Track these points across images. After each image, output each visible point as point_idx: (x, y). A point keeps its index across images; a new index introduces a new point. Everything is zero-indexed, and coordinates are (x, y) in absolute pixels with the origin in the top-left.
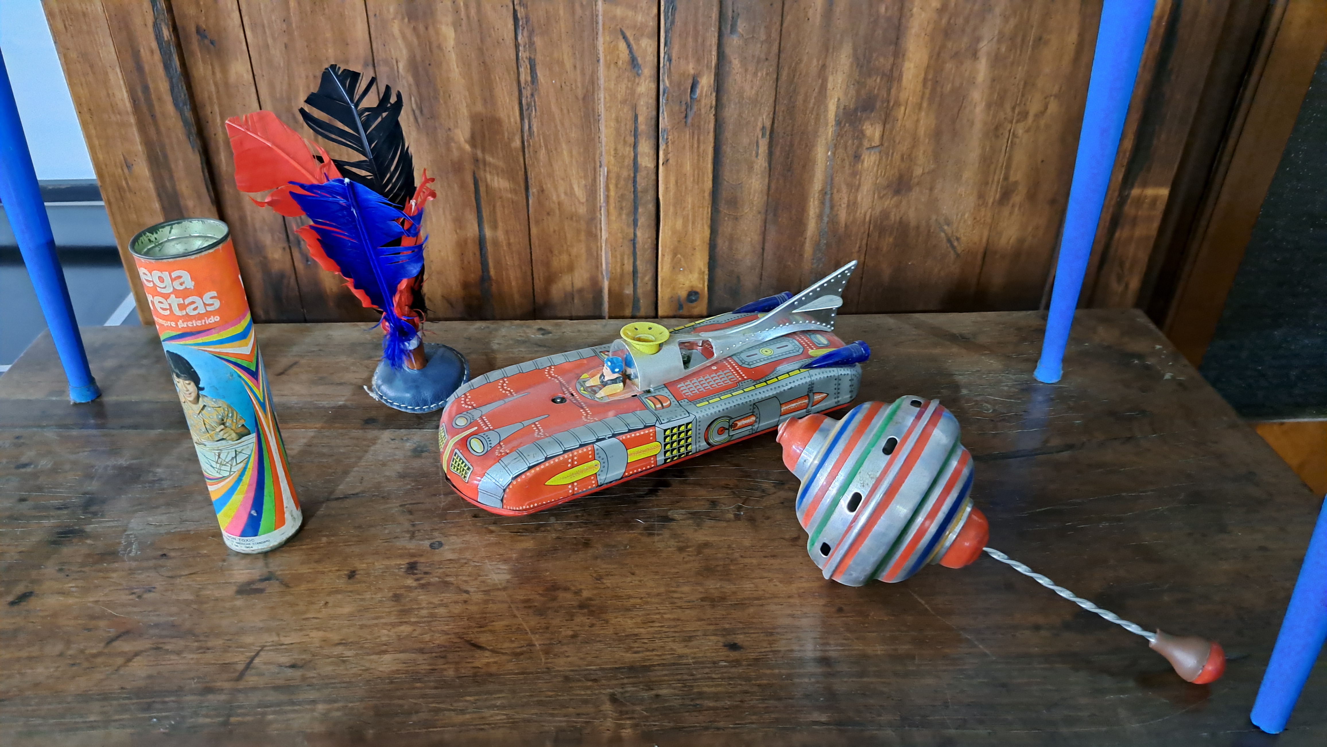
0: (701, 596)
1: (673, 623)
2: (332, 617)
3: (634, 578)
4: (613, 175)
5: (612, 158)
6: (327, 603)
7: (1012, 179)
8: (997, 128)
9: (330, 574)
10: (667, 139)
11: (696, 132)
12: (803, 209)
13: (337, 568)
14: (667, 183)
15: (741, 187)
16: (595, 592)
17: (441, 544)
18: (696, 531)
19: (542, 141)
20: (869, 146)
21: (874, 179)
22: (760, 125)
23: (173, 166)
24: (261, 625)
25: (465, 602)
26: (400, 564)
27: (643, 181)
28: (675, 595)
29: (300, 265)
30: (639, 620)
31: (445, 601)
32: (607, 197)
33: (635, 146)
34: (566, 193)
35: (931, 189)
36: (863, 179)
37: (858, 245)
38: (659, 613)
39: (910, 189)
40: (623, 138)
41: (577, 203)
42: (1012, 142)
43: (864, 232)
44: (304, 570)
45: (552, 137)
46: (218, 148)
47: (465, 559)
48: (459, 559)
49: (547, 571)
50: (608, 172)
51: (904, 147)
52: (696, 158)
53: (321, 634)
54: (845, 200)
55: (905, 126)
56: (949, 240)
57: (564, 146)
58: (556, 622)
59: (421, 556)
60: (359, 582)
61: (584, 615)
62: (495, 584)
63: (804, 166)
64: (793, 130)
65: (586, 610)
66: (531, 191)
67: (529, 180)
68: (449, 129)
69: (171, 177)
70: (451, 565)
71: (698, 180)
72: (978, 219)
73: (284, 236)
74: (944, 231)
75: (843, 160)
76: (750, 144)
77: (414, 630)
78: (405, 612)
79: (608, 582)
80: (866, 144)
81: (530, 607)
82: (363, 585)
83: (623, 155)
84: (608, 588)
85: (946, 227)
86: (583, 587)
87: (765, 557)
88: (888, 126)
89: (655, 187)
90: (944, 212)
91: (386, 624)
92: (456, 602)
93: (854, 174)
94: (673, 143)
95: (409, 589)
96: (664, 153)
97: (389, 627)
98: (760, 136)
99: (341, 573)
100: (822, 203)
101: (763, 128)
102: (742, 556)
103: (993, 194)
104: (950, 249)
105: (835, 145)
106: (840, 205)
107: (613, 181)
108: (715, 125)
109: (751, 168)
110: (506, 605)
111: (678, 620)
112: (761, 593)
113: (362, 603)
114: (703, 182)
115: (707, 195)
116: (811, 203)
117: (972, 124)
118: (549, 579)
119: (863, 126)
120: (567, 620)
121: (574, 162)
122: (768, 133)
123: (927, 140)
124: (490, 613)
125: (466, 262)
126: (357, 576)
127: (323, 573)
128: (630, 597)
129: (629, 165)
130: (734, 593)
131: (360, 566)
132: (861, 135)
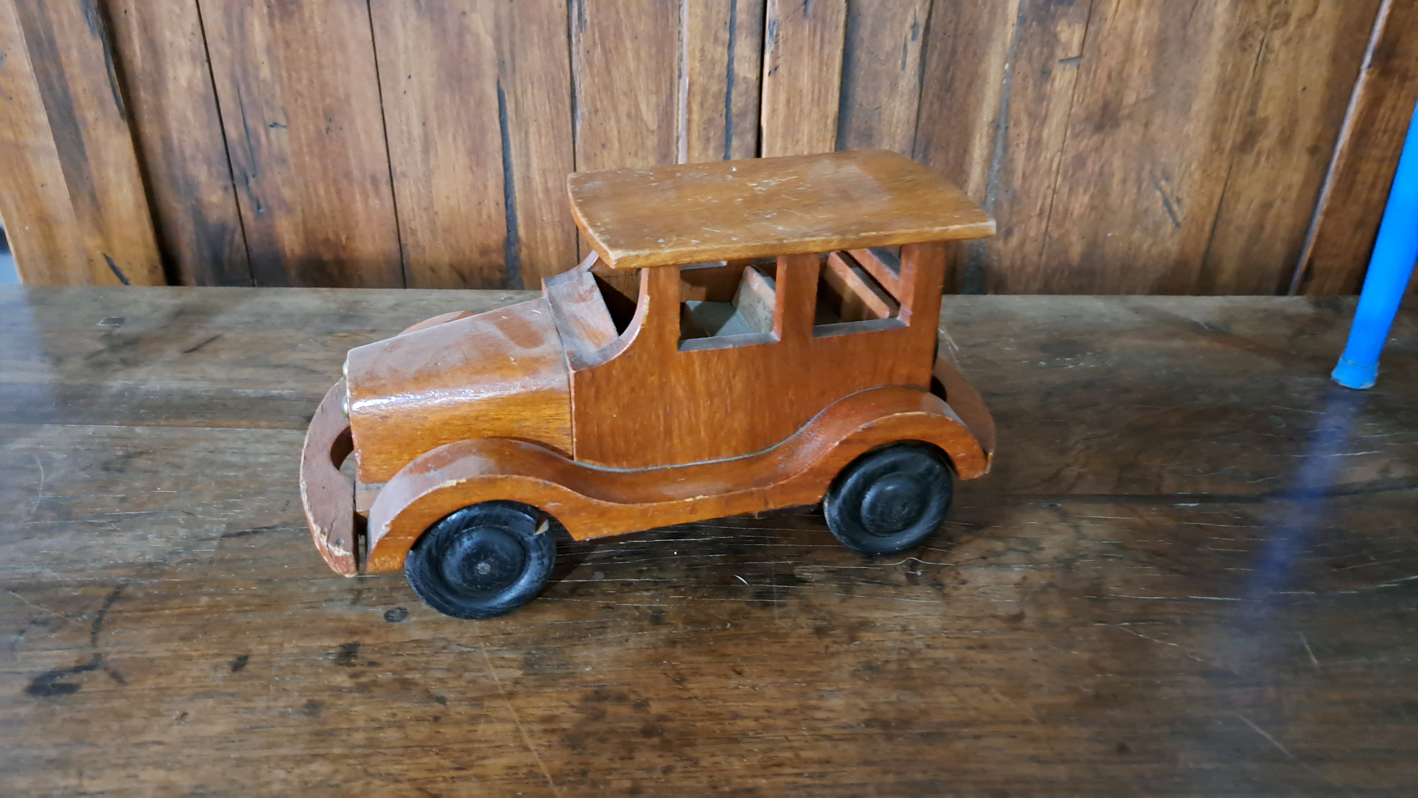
0: (866, 716)
1: (815, 769)
2: (188, 742)
3: (742, 681)
4: (696, 88)
5: (697, 64)
6: (184, 715)
7: (1261, 114)
8: (1244, 38)
9: (202, 661)
10: (777, 35)
11: (819, 26)
12: (964, 152)
13: (216, 651)
14: (774, 101)
15: (880, 115)
16: (673, 705)
17: (404, 613)
18: (843, 600)
19: (597, 35)
20: (1063, 57)
21: (1068, 107)
22: (910, 20)
23: (63, 58)
24: (53, 753)
25: (436, 719)
26: (329, 647)
27: (740, 101)
28: (819, 715)
29: (248, 214)
30: (755, 760)
31: (400, 715)
32: (689, 121)
33: (730, 46)
34: (629, 116)
35: (1146, 125)
36: (1051, 106)
37: (1039, 206)
38: (791, 748)
39: (1116, 124)
40: (713, 32)
41: (645, 133)
42: (1264, 59)
43: (1049, 187)
44: (159, 651)
45: (612, 31)
46: (129, 32)
47: (444, 639)
48: (434, 640)
49: (587, 664)
50: (690, 85)
51: (1111, 61)
52: (817, 66)
53: (161, 775)
54: (1026, 136)
55: (1116, 28)
56: (1167, 203)
57: (629, 44)
58: (602, 760)
59: (367, 632)
60: (251, 678)
61: (653, 748)
62: (495, 687)
63: (970, 84)
64: (956, 29)
65: (655, 740)
66: (579, 111)
67: (577, 94)
68: (464, 13)
69: (61, 74)
70: (418, 651)
71: (819, 100)
72: (1210, 171)
73: (226, 170)
74: (1160, 189)
75: (1025, 77)
76: (894, 49)
77: (336, 771)
78: (323, 736)
79: (696, 687)
80: (1060, 54)
81: (554, 731)
82: (257, 682)
83: (713, 58)
84: (696, 697)
85: (1163, 183)
86: (651, 694)
87: (970, 648)
88: (1092, 28)
89: (756, 109)
90: (1163, 160)
91: (284, 758)
92: (419, 720)
93: (1041, 98)
94: (785, 42)
95: (337, 691)
96: (771, 57)
97: (289, 765)
98: (910, 36)
99: (221, 660)
100: (993, 140)
101: (915, 26)
102: (928, 647)
103: (1232, 136)
104: (1167, 215)
105: (1016, 55)
106: (1018, 145)
107: (698, 99)
108: (848, 16)
109: (894, 85)
110: (510, 727)
111: (828, 762)
112: (972, 713)
113: (248, 716)
114: (826, 103)
115: (830, 122)
116: (977, 141)
117: (1211, 29)
118: (590, 679)
119: (1056, 26)
120: (622, 759)
121: (642, 71)
122: (921, 31)
123: (1145, 52)
124: (480, 741)
125: (485, 216)
126: (249, 667)
127: (189, 659)
128: (736, 716)
129: (720, 75)
130: (923, 712)
131: (258, 649)
132: (1051, 41)
